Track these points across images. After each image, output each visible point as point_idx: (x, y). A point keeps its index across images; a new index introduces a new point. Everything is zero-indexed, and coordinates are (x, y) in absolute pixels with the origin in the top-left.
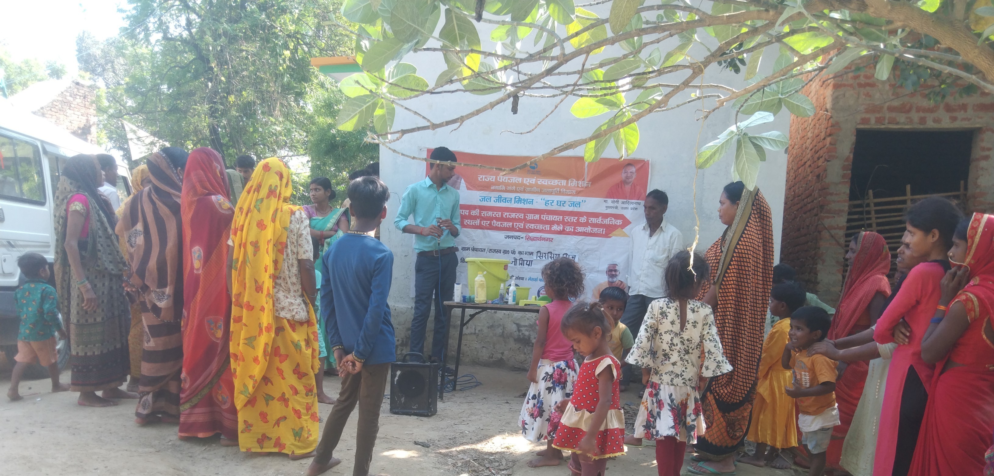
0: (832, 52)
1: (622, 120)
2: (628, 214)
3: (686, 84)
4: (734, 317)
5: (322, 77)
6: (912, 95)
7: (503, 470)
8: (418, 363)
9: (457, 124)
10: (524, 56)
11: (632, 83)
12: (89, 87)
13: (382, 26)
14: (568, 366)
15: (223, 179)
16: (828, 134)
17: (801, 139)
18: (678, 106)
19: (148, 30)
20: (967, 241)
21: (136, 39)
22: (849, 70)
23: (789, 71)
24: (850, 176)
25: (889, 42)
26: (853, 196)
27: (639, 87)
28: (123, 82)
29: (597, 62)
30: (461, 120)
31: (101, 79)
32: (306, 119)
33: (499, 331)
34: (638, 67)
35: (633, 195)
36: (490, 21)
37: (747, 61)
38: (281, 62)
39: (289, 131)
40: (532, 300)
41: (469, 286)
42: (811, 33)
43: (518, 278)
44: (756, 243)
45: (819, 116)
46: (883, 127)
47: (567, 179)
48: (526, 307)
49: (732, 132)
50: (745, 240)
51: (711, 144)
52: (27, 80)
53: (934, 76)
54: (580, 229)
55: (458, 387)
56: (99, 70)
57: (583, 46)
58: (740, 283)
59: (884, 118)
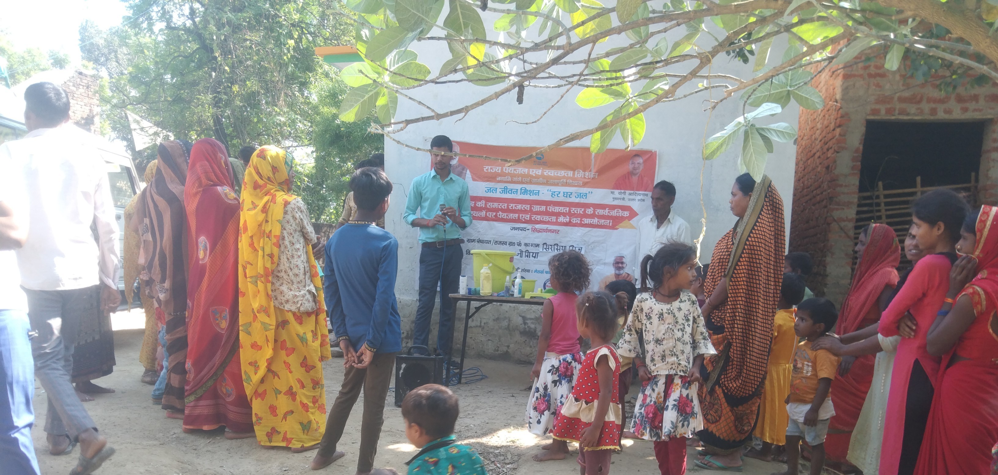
0: (841, 42)
1: (628, 110)
2: (635, 206)
3: (694, 74)
4: (745, 310)
5: (326, 67)
6: (923, 85)
7: (508, 464)
8: (423, 356)
9: (461, 115)
10: (530, 45)
11: (638, 73)
12: (92, 76)
13: (385, 15)
14: (574, 359)
15: (228, 170)
16: (837, 125)
17: (810, 130)
18: (685, 96)
19: (151, 19)
20: (975, 234)
21: (139, 29)
22: (859, 60)
23: (797, 61)
24: (860, 168)
25: (899, 32)
26: (862, 188)
27: (646, 77)
28: (126, 72)
29: (603, 52)
30: (466, 110)
31: (104, 69)
32: (310, 109)
33: (505, 323)
34: (645, 57)
35: (641, 186)
36: (495, 10)
37: (756, 52)
38: (286, 51)
39: (294, 121)
40: (538, 292)
41: (475, 279)
42: (820, 22)
43: (524, 270)
44: (768, 236)
45: (828, 107)
46: (893, 118)
47: (573, 170)
48: (532, 300)
49: (740, 123)
50: (757, 232)
51: (718, 135)
52: (31, 70)
53: (945, 66)
54: (587, 221)
55: (463, 380)
56: (103, 59)
57: (588, 36)
58: (751, 276)
59: (895, 110)
